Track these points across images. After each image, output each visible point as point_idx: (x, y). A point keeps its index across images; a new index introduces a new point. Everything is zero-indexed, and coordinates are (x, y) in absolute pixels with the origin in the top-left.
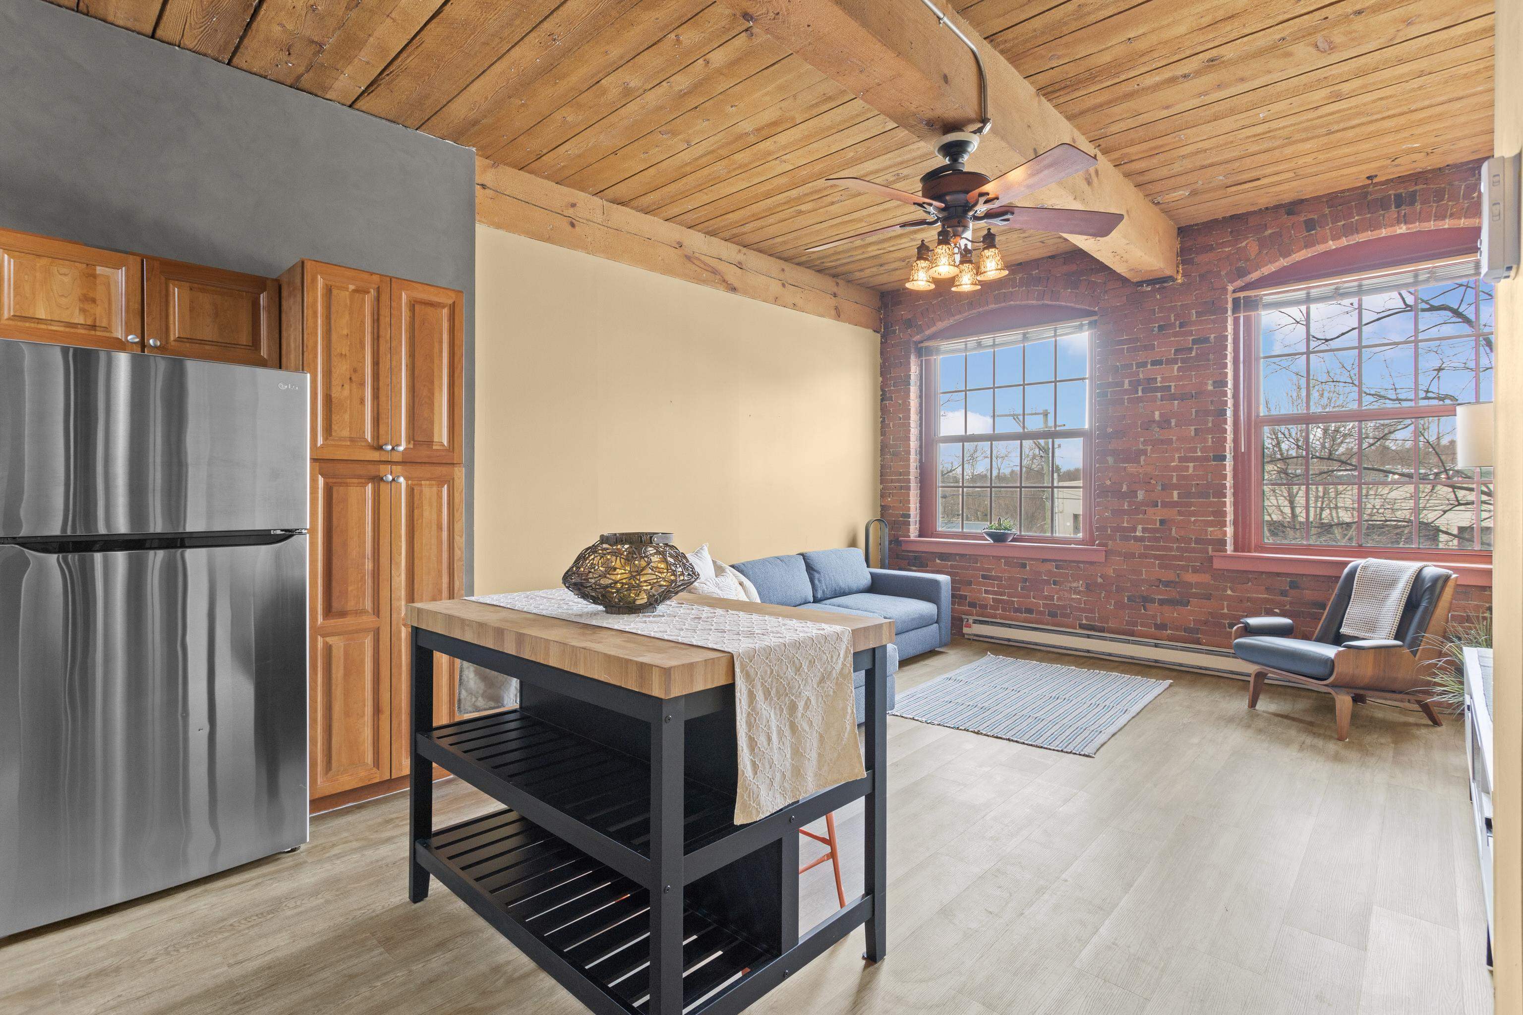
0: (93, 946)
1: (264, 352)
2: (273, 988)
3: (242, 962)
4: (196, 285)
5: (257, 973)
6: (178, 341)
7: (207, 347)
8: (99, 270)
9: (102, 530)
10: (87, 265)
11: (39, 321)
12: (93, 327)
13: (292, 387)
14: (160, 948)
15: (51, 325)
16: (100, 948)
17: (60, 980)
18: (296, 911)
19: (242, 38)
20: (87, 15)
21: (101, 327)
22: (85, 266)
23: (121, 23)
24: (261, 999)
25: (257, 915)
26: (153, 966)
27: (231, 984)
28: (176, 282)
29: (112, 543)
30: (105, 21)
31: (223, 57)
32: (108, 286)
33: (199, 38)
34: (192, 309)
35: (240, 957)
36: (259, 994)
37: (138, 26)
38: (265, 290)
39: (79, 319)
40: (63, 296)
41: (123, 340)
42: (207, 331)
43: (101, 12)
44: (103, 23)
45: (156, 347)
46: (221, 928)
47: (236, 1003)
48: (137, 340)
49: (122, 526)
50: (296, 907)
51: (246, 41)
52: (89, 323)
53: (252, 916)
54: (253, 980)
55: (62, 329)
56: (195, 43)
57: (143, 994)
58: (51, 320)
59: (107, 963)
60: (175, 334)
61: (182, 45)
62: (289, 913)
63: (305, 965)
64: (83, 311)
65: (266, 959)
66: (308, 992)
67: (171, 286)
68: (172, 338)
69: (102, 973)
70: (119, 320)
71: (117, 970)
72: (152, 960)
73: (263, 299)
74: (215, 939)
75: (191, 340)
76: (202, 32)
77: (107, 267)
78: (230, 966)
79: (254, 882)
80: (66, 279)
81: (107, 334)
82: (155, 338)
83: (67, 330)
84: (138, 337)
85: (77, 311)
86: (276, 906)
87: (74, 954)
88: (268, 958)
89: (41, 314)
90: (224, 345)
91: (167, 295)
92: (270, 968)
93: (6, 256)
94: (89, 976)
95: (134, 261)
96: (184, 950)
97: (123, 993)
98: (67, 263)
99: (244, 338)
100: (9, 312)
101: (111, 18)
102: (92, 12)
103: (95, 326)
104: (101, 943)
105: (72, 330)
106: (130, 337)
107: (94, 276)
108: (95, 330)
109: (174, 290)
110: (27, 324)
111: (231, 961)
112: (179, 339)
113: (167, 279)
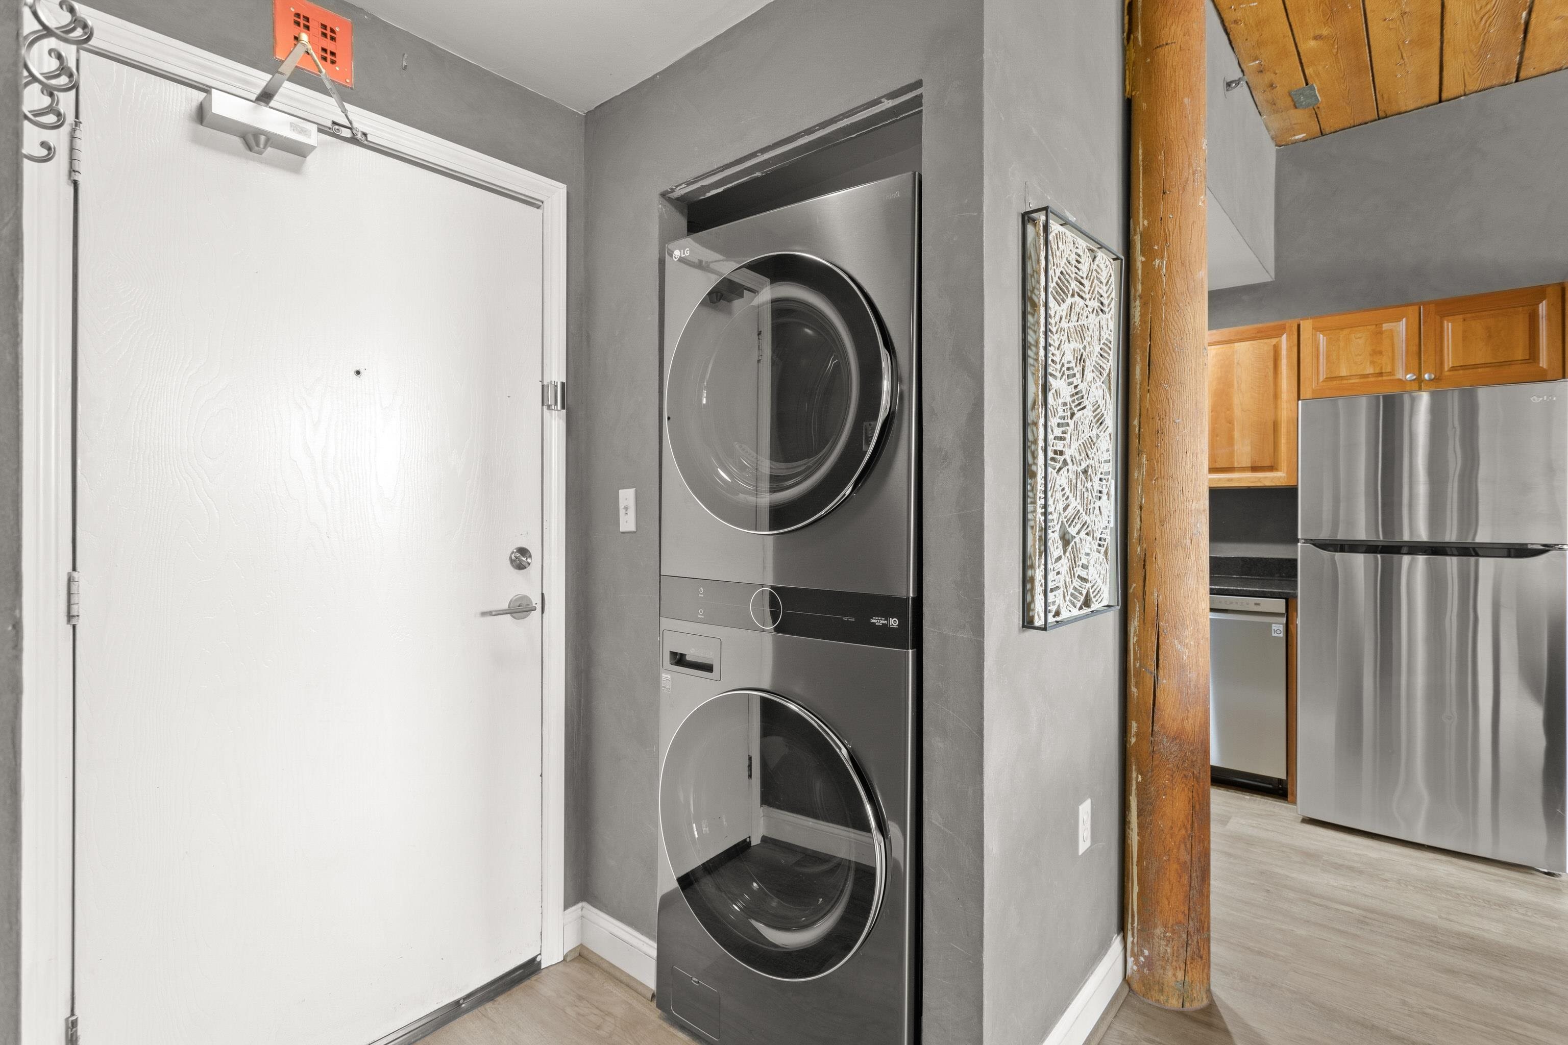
0: (1353, 851)
1: (1543, 363)
2: (1468, 952)
3: (1451, 921)
4: (1469, 315)
5: (1459, 935)
6: (1453, 370)
7: (1480, 370)
8: (1386, 326)
9: (1406, 537)
10: (1376, 325)
11: (1342, 378)
12: (1381, 374)
13: (1548, 398)
14: (1395, 877)
15: (1350, 379)
16: (1356, 854)
17: (1326, 858)
18: (1522, 917)
19: (1522, 54)
20: (1386, 117)
21: (1386, 373)
22: (1374, 326)
23: (1412, 107)
24: (1452, 951)
25: (1484, 900)
26: (1384, 884)
27: (1435, 929)
28: (1450, 318)
29: (1416, 548)
30: (1400, 114)
31: (1510, 79)
32: (1392, 338)
33: (1480, 79)
34: (1465, 338)
35: (1452, 917)
36: (1452, 947)
37: (1427, 101)
38: (1544, 299)
39: (1370, 370)
40: (1358, 355)
41: (1404, 379)
42: (1481, 354)
43: (1395, 109)
44: (1399, 116)
45: (1431, 380)
46: (1447, 891)
47: (1432, 941)
48: (1415, 377)
49: (1423, 535)
50: (1526, 915)
51: (1526, 54)
52: (1377, 372)
53: (1480, 898)
54: (1453, 937)
55: (1357, 381)
56: (1478, 84)
57: (1370, 895)
58: (1350, 376)
59: (1356, 865)
60: (1449, 365)
61: (1467, 93)
62: (1515, 915)
63: (1505, 956)
64: (1373, 363)
65: (1473, 931)
66: (1497, 974)
67: (1445, 322)
68: (1446, 369)
69: (1351, 869)
70: (1401, 363)
71: (1361, 872)
72: (1386, 880)
73: (1543, 308)
74: (1439, 895)
75: (1464, 367)
76: (1481, 72)
77: (1391, 322)
78: (1440, 917)
79: (1496, 878)
80: (1361, 341)
81: (1392, 378)
82: (1430, 373)
83: (1362, 380)
84: (1415, 375)
85: (1368, 363)
86: (1506, 904)
87: (1340, 848)
88: (1477, 932)
89: (1344, 372)
90: (1498, 364)
91: (1442, 332)
92: (1472, 938)
93: (1321, 336)
94: (1341, 865)
95: (1412, 311)
96: (1412, 888)
97: (1358, 887)
98: (1362, 328)
99: (1520, 353)
100: (1323, 376)
101: (1403, 109)
102: (1389, 113)
103: (1382, 373)
104: (1359, 852)
105: (1366, 380)
106: (1408, 376)
107: (1381, 333)
108: (1382, 376)
109: (1448, 325)
110: (1335, 382)
111: (1444, 915)
112: (1453, 369)
113: (1442, 317)
